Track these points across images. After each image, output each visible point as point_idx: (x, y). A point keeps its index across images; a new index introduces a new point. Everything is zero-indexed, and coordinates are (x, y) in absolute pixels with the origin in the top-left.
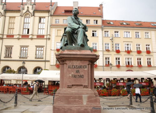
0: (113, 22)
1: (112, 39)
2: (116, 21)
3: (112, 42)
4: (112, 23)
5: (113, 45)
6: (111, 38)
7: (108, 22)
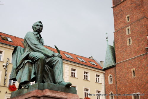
0: (12, 39)
1: (6, 66)
2: (15, 37)
3: (6, 71)
4: (9, 39)
5: (6, 75)
6: (5, 64)
7: (4, 37)
